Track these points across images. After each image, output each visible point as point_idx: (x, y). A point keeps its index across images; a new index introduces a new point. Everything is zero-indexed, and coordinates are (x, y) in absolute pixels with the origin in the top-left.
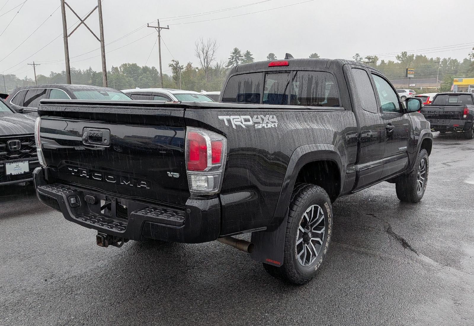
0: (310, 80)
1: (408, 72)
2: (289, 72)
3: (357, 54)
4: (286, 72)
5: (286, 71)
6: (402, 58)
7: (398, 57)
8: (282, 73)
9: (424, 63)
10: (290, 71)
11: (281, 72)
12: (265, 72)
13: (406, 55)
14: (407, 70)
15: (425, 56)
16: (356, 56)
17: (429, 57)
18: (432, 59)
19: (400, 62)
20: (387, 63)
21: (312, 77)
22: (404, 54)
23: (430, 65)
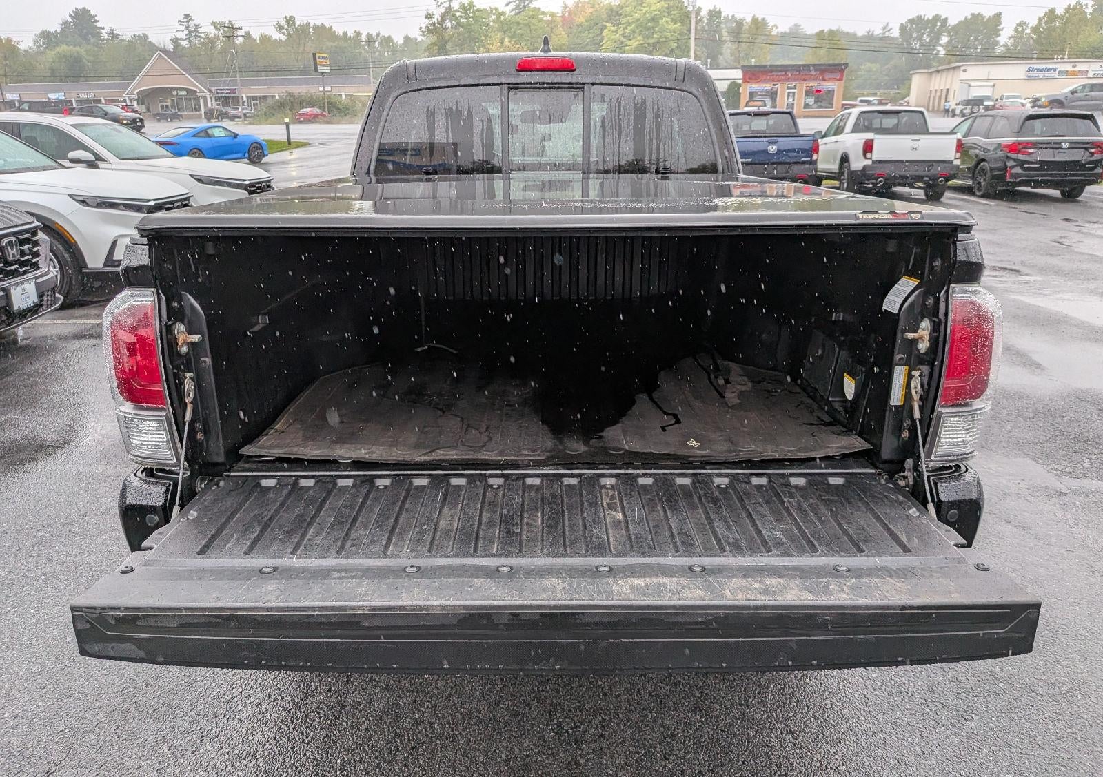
0: (640, 109)
1: (318, 60)
2: (581, 86)
3: (187, 16)
4: (571, 86)
5: (570, 83)
6: (287, 30)
7: (279, 27)
8: (559, 88)
9: (334, 42)
10: (584, 84)
11: (557, 86)
12: (508, 84)
13: (294, 22)
14: (314, 55)
15: (331, 28)
16: (185, 20)
17: (339, 30)
18: (345, 34)
19: (284, 38)
20: (258, 39)
21: (644, 101)
22: (290, 20)
23: (345, 47)
